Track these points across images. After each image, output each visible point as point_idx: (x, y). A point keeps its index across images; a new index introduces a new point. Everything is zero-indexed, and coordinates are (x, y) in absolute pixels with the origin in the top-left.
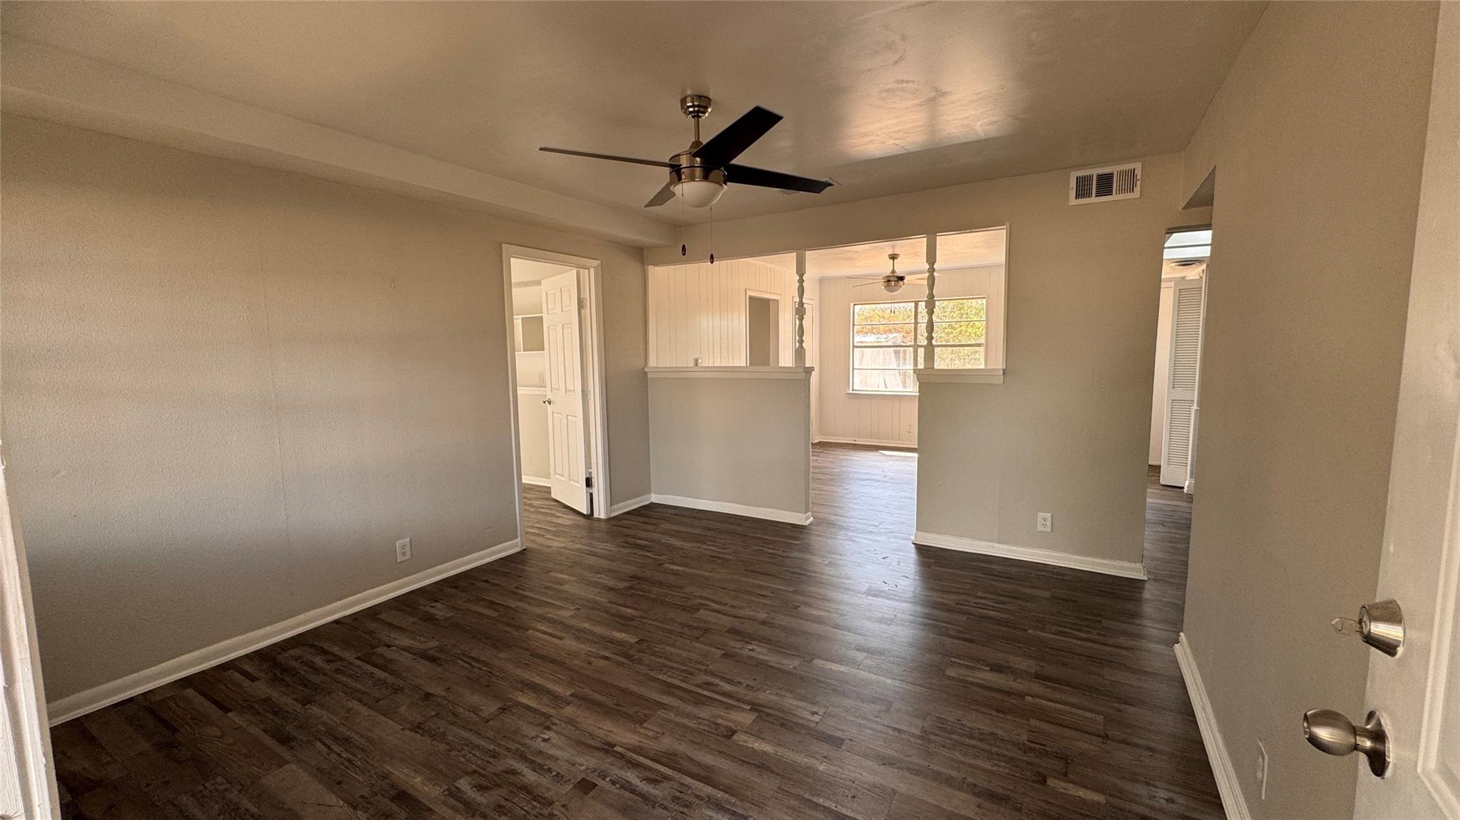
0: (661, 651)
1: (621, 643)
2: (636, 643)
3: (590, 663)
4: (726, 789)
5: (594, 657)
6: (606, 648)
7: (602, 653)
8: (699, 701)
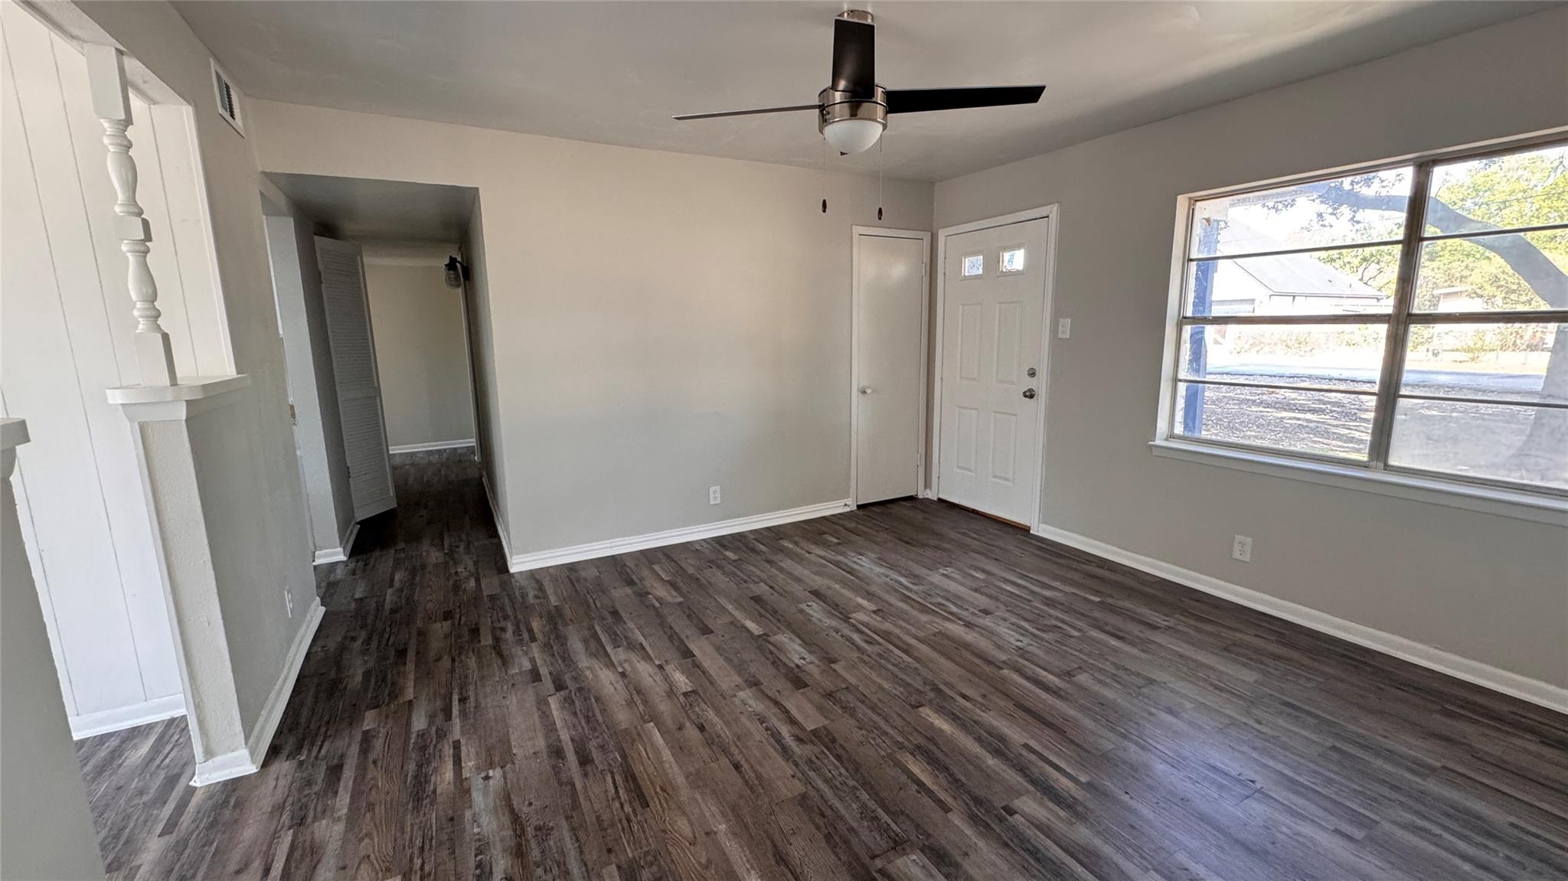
0: (897, 686)
1: (941, 710)
2: (922, 706)
3: (984, 696)
4: (897, 591)
5: (977, 702)
6: (964, 710)
7: (968, 705)
8: (886, 635)
